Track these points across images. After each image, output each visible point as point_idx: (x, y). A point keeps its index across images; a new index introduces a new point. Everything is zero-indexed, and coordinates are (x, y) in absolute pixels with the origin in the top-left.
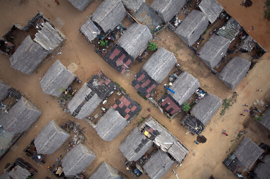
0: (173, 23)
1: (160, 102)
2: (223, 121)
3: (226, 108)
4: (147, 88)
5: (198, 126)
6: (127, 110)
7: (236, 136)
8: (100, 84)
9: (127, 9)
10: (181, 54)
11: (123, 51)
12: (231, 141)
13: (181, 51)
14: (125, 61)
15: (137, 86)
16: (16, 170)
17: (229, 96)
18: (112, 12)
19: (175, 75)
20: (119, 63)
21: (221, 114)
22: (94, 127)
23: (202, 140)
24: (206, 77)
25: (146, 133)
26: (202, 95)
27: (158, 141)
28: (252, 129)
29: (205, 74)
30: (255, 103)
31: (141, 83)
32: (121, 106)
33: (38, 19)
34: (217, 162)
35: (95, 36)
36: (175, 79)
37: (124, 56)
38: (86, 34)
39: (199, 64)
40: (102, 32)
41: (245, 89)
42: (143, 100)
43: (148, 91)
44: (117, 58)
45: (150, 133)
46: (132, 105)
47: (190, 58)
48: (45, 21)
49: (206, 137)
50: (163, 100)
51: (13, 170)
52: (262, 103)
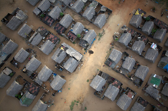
0: (70, 5)
1: (67, 35)
2: (100, 43)
3: (100, 37)
4: (60, 29)
5: (86, 44)
6: (53, 40)
7: (109, 49)
8: (41, 30)
9: (50, 2)
10: (76, 17)
11: (50, 17)
12: (107, 52)
13: (75, 16)
14: (51, 21)
15: (56, 29)
16: (6, 69)
17: (101, 32)
18: (44, 3)
19: (73, 24)
20: (49, 21)
21: (99, 40)
22: (40, 48)
23: (91, 52)
24: (88, 25)
25: (62, 48)
26: (87, 31)
27: (68, 52)
28: (116, 46)
29: (88, 24)
30: (114, 34)
31: (58, 28)
32: (50, 38)
33: (18, 10)
34: (101, 63)
35: (39, 13)
36: (73, 26)
37: (50, 19)
38: (35, 13)
39: (84, 20)
40: (41, 11)
41: (108, 28)
42: (61, 37)
43: (61, 31)
44: (47, 20)
45: (64, 48)
46: (55, 37)
47: (80, 18)
48: (20, 10)
49: (93, 51)
50: (68, 34)
51: (5, 70)
52: (118, 33)
